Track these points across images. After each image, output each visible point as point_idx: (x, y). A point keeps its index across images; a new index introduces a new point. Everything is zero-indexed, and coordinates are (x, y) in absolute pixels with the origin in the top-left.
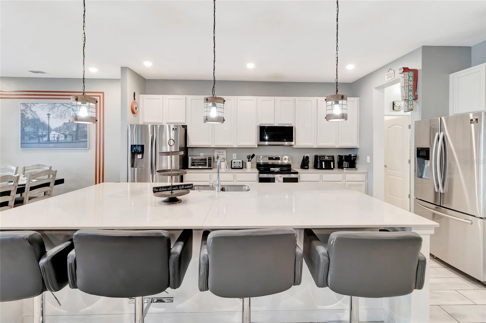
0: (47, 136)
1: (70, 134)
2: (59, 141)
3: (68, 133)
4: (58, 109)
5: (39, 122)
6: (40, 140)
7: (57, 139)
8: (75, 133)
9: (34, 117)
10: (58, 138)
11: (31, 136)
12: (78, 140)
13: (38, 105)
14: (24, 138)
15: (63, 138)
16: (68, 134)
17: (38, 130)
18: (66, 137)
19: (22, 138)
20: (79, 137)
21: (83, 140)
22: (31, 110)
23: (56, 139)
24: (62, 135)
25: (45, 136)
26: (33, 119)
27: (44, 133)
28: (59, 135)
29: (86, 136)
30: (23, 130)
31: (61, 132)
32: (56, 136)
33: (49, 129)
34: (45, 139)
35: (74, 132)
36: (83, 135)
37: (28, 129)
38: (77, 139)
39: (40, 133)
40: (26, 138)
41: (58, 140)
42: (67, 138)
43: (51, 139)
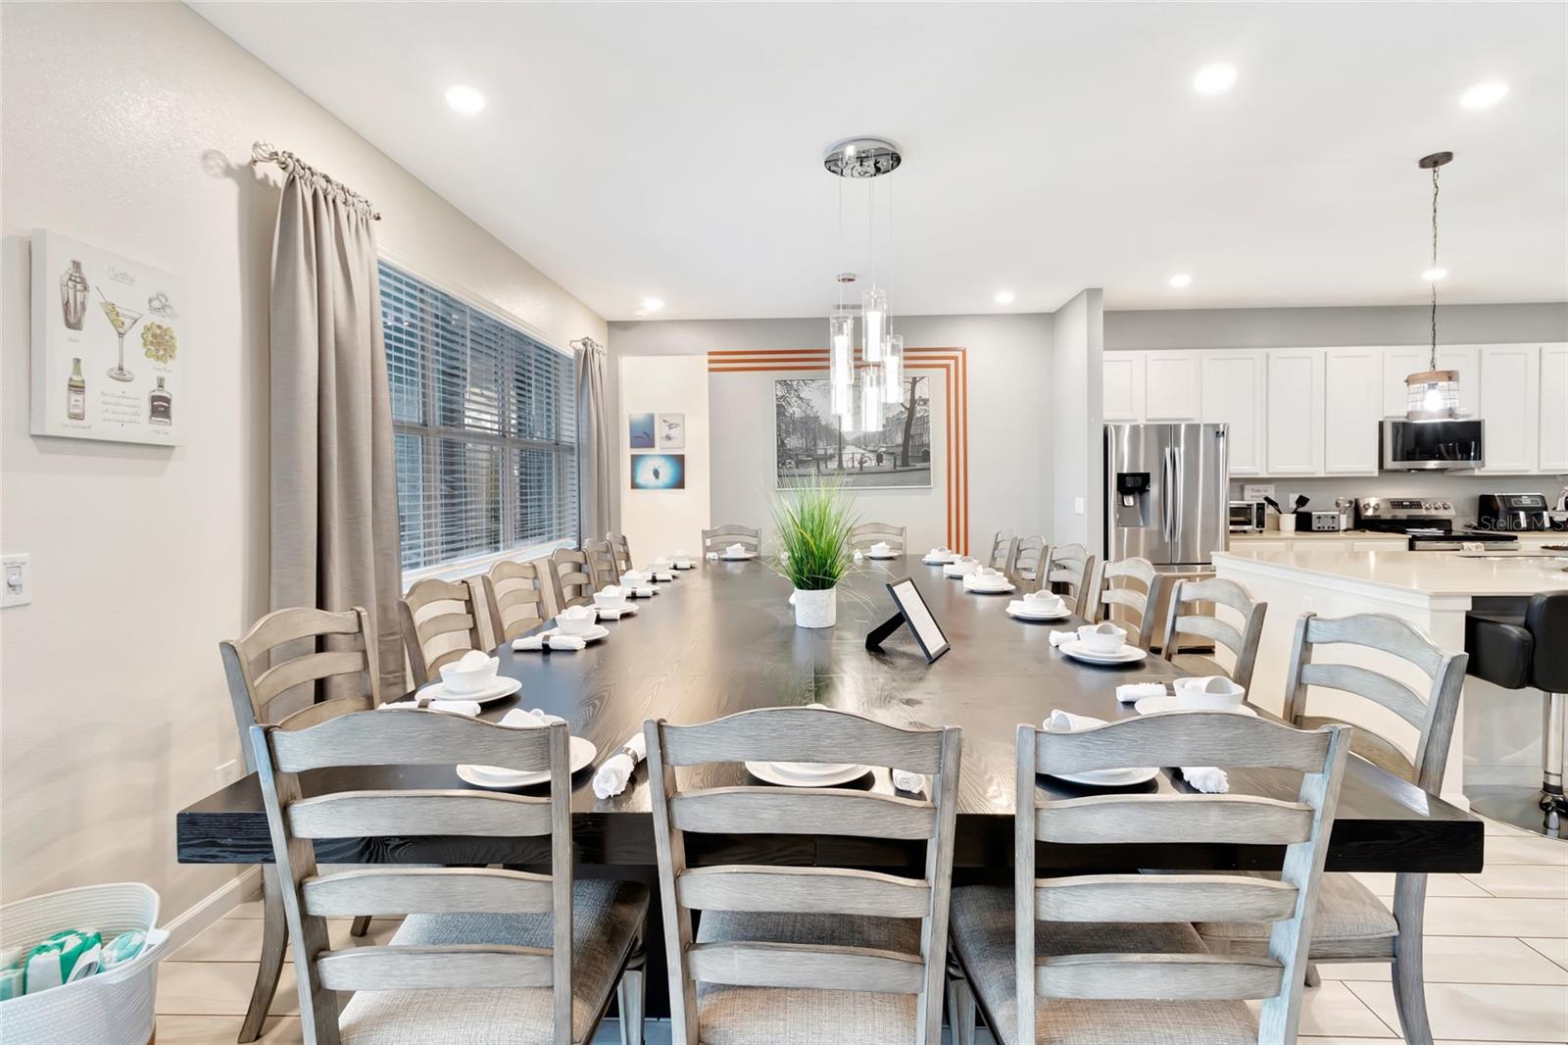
0: (837, 456)
1: (890, 451)
2: (864, 470)
3: (884, 449)
5: (817, 424)
6: (821, 468)
7: (859, 466)
8: (901, 449)
9: (805, 412)
10: (861, 463)
11: (800, 457)
12: (908, 466)
13: (814, 385)
14: (783, 464)
15: (874, 463)
16: (885, 452)
17: (815, 445)
18: (880, 459)
19: (781, 463)
20: (910, 460)
21: (919, 465)
22: (799, 397)
23: (857, 465)
24: (871, 455)
25: (831, 457)
26: (805, 417)
27: (830, 451)
28: (863, 455)
29: (926, 456)
30: (781, 445)
31: (869, 448)
32: (858, 457)
33: (840, 441)
34: (833, 465)
35: (898, 446)
36: (921, 454)
37: (793, 442)
38: (905, 463)
39: (821, 452)
40: (790, 463)
41: (861, 468)
42: (882, 462)
43: (845, 465)
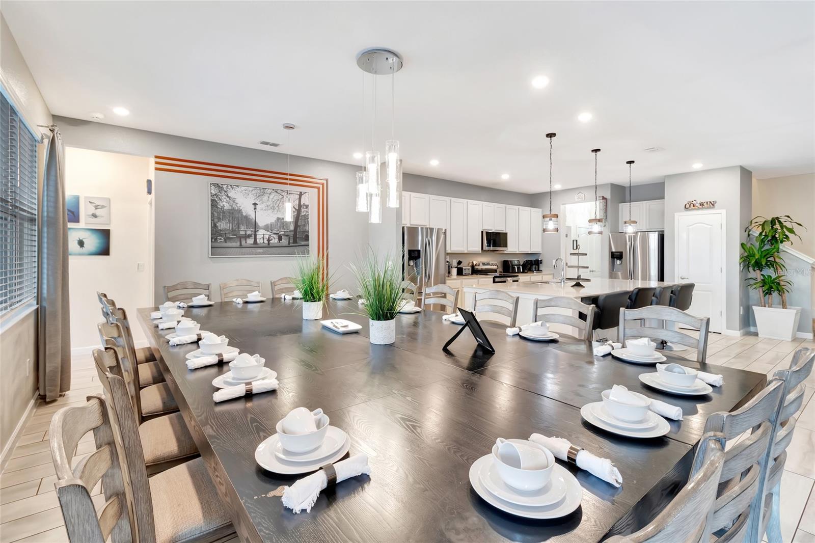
0: (253, 236)
1: (286, 234)
2: (271, 245)
3: (283, 233)
4: (269, 197)
5: (240, 215)
6: (242, 243)
7: (267, 242)
8: (293, 233)
9: (232, 206)
10: (269, 240)
11: (228, 236)
12: (297, 243)
13: (238, 189)
14: (216, 240)
15: (277, 241)
16: (283, 235)
17: (239, 228)
18: (280, 238)
19: (214, 238)
20: (298, 239)
21: (303, 243)
22: (227, 196)
23: (266, 242)
24: (275, 236)
25: (249, 236)
26: (231, 210)
27: (249, 232)
28: (270, 235)
29: (307, 238)
30: (214, 226)
31: (273, 232)
32: (267, 237)
33: (256, 226)
34: (250, 241)
35: (291, 231)
36: (304, 237)
37: (222, 225)
38: (295, 241)
39: (242, 233)
40: (221, 239)
41: (269, 244)
42: (281, 240)
43: (258, 242)
